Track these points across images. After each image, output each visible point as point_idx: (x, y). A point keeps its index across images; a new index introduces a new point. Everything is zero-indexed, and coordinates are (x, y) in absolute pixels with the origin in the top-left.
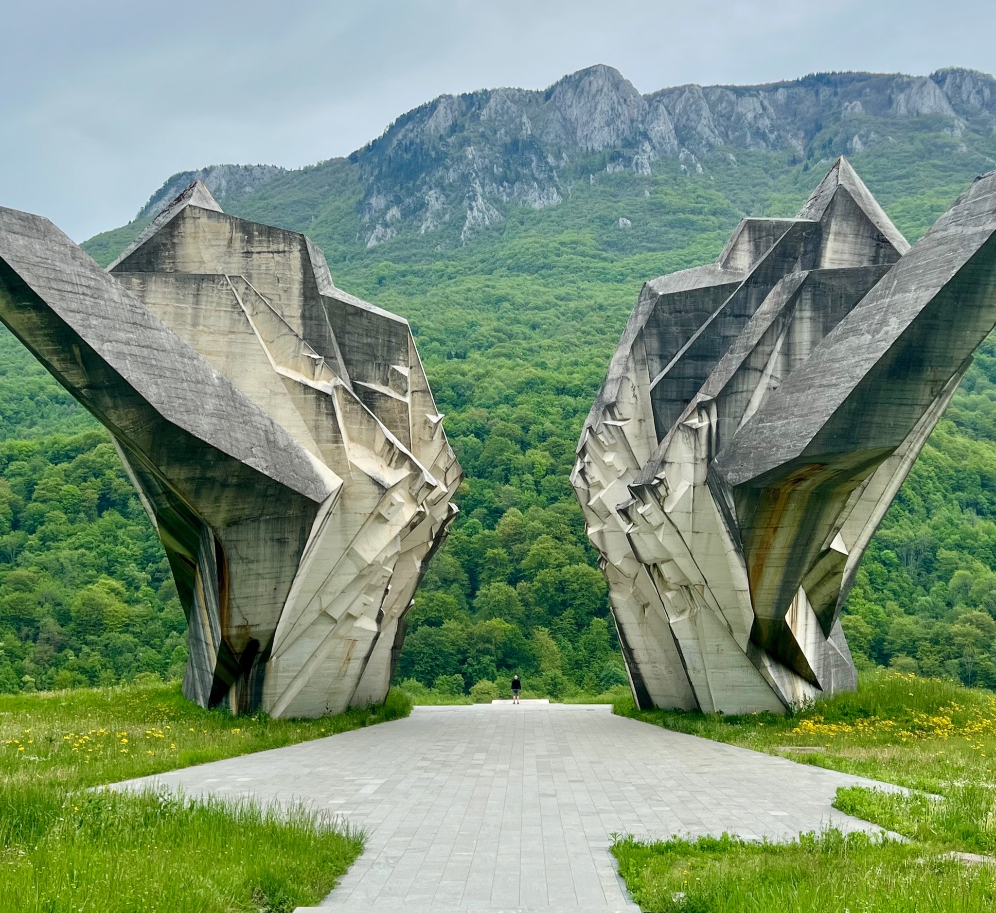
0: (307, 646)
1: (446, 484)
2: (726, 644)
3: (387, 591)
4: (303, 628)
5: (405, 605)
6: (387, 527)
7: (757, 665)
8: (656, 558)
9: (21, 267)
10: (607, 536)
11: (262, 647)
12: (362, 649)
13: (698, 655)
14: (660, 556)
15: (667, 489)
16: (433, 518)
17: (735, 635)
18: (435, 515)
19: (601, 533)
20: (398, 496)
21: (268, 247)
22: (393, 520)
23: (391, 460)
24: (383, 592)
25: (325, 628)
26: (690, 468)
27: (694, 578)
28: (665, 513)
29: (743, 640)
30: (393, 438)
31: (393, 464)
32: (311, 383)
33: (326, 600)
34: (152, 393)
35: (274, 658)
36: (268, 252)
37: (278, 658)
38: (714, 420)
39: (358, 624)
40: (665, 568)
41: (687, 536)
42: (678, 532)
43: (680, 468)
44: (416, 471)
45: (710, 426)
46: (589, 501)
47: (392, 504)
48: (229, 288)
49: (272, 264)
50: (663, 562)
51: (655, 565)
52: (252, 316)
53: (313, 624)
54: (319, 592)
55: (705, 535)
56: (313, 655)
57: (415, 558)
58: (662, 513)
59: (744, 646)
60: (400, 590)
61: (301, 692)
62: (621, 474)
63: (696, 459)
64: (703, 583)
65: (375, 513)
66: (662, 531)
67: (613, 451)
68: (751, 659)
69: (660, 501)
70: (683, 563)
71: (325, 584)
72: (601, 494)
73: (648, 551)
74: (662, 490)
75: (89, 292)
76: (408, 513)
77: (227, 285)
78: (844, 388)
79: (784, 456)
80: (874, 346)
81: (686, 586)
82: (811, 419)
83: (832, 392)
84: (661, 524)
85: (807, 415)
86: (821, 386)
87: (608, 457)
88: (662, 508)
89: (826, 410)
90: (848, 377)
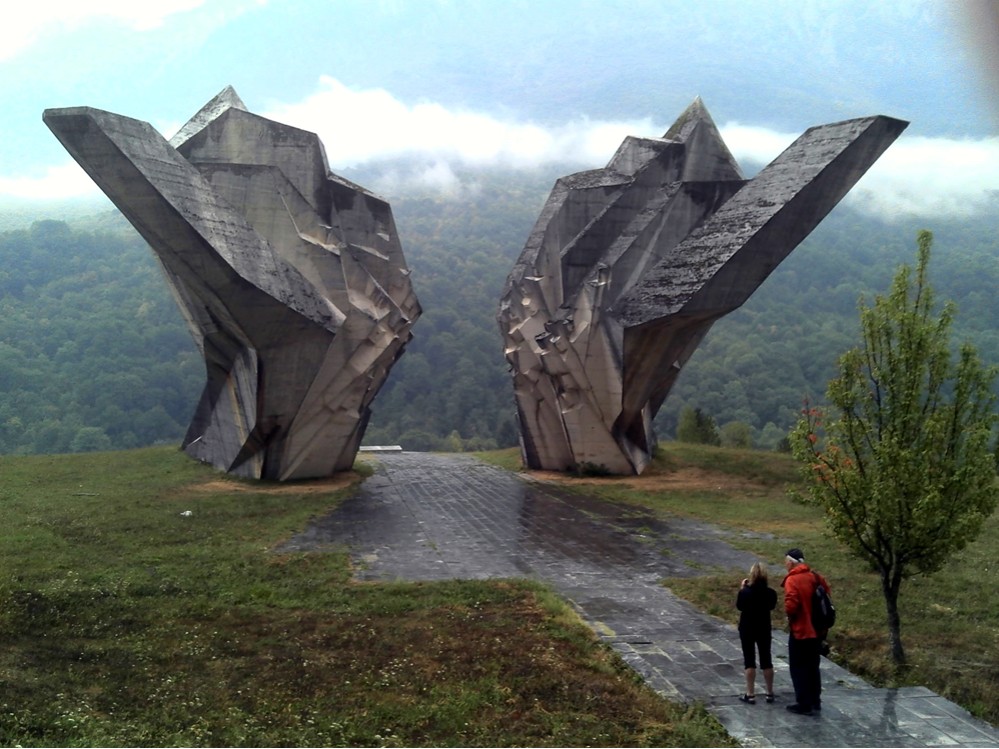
0: (312, 429)
2: (598, 427)
3: (367, 391)
4: (310, 417)
8: (558, 372)
10: (521, 356)
12: (349, 430)
14: (562, 370)
15: (573, 327)
17: (605, 420)
19: (515, 353)
20: (382, 328)
23: (378, 302)
24: (364, 392)
25: (325, 417)
26: (590, 313)
28: (570, 343)
29: (610, 424)
30: (379, 287)
31: (379, 305)
32: (324, 246)
33: (328, 398)
36: (291, 146)
38: (610, 281)
39: (348, 413)
40: (565, 380)
41: (583, 358)
42: (577, 354)
43: (582, 314)
44: (394, 309)
46: (509, 329)
47: (378, 334)
48: (269, 175)
49: (293, 156)
50: (563, 374)
51: (557, 377)
52: (284, 196)
53: (317, 414)
54: (323, 393)
55: (594, 358)
56: (315, 435)
58: (567, 342)
59: (610, 428)
62: (534, 315)
63: (594, 306)
64: (589, 388)
65: (367, 340)
66: (566, 355)
67: (528, 298)
68: (614, 436)
69: (568, 334)
70: (578, 376)
71: (328, 387)
72: (519, 327)
73: (554, 366)
74: (569, 328)
75: (182, 181)
76: (388, 340)
78: (711, 268)
79: (665, 311)
80: (734, 241)
81: (576, 390)
82: (686, 287)
83: (702, 270)
84: (565, 350)
85: (683, 284)
86: (693, 265)
87: (526, 302)
88: (568, 339)
89: (698, 282)
90: (714, 261)
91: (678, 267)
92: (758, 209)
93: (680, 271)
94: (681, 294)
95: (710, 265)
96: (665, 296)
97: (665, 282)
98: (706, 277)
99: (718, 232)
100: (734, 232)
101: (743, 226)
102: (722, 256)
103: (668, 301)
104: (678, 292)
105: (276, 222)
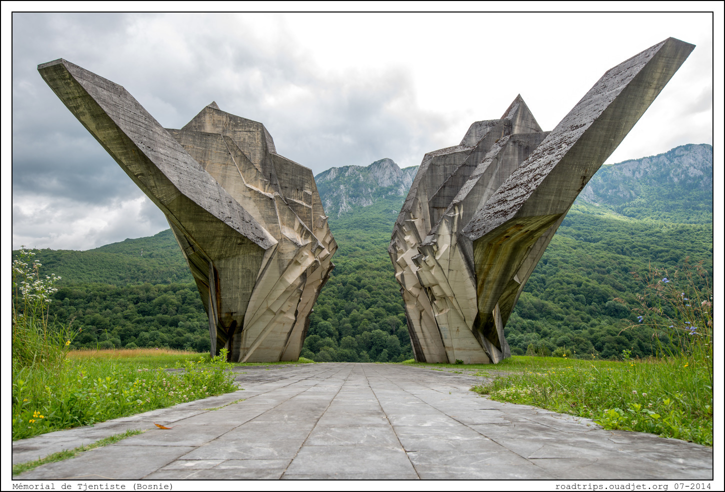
0: (261, 326)
1: (329, 251)
2: (462, 326)
3: (300, 301)
4: (259, 316)
5: (309, 311)
6: (300, 267)
7: (476, 336)
8: (430, 284)
9: (102, 104)
10: (405, 276)
11: (239, 324)
12: (288, 328)
13: (449, 332)
14: (432, 282)
15: (438, 248)
16: (322, 267)
17: (466, 321)
18: (324, 266)
19: (402, 276)
20: (305, 253)
21: (245, 129)
22: (303, 264)
23: (302, 234)
24: (297, 301)
25: (270, 317)
26: (449, 237)
27: (448, 293)
28: (436, 260)
29: (471, 324)
30: (303, 223)
31: (303, 236)
32: (263, 193)
33: (270, 302)
34: (174, 180)
35: (245, 331)
36: (245, 131)
37: (247, 331)
38: (462, 212)
39: (285, 316)
40: (435, 290)
41: (446, 272)
42: (442, 269)
43: (443, 238)
44: (315, 240)
45: (459, 215)
46: (397, 259)
47: (302, 256)
48: (223, 141)
49: (247, 137)
50: (433, 286)
51: (429, 288)
52: (234, 157)
53: (264, 314)
54: (267, 298)
55: (455, 272)
56: (264, 330)
57: (314, 287)
58: (434, 260)
59: (471, 328)
60: (307, 302)
61: (258, 348)
62: (413, 246)
63: (452, 232)
64: (453, 296)
65: (294, 260)
66: (434, 269)
67: (409, 235)
68: (473, 333)
69: (434, 254)
70: (443, 285)
71: (270, 294)
72: (403, 256)
73: (427, 279)
74: (435, 248)
75: (143, 126)
76: (310, 261)
77: (222, 139)
78: (537, 182)
79: (503, 220)
80: (554, 158)
81: (444, 298)
82: (518, 200)
83: (530, 185)
84: (434, 266)
85: (515, 198)
86: (522, 184)
87: (407, 238)
88: (434, 257)
89: (528, 193)
90: (539, 176)
91: (511, 189)
92: (571, 132)
93: (514, 191)
94: (515, 206)
95: (536, 180)
96: (502, 211)
97: (503, 201)
98: (534, 187)
99: (541, 157)
100: (554, 153)
101: (560, 147)
102: (545, 171)
103: (505, 213)
104: (511, 205)
105: (228, 174)
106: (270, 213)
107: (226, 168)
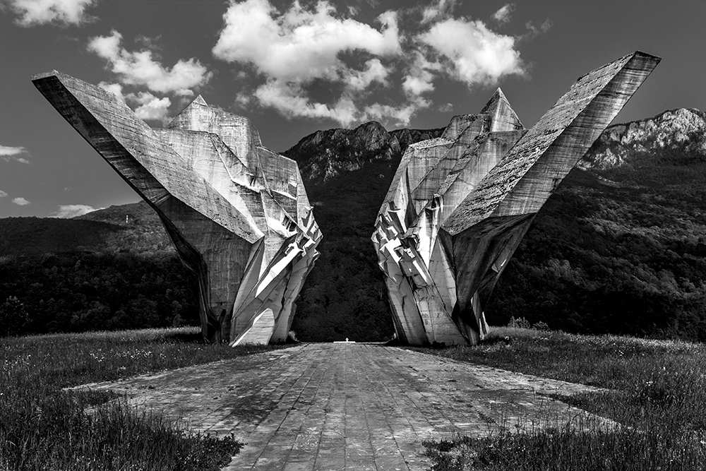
1: (314, 240)
2: (442, 313)
4: (247, 305)
6: (286, 258)
8: (411, 274)
9: (94, 112)
10: (388, 266)
11: (228, 313)
13: (430, 318)
14: (414, 273)
15: (418, 239)
16: (308, 256)
17: (447, 309)
19: (385, 264)
22: (289, 255)
23: (288, 226)
24: (284, 289)
25: (257, 305)
27: (429, 282)
28: (417, 252)
29: (450, 311)
30: (288, 215)
31: (289, 229)
32: (249, 187)
34: (164, 182)
35: (234, 318)
36: (231, 126)
38: (442, 206)
39: (273, 303)
42: (423, 260)
43: (423, 230)
44: (300, 232)
45: (440, 209)
46: (380, 249)
48: (209, 138)
49: (232, 132)
50: (415, 276)
51: (411, 277)
52: (221, 153)
53: (252, 303)
55: (435, 262)
56: (252, 317)
59: (451, 314)
60: (293, 289)
62: (395, 236)
63: (433, 225)
64: (434, 285)
65: (281, 252)
66: (415, 260)
67: (392, 226)
68: (453, 319)
69: (415, 246)
72: (386, 245)
73: (409, 270)
75: (134, 130)
76: (295, 252)
79: (480, 218)
80: (528, 161)
81: (425, 286)
82: (495, 199)
83: (505, 186)
84: (414, 257)
85: (492, 198)
86: (498, 184)
87: (390, 228)
88: (415, 249)
90: (514, 178)
91: (488, 188)
92: (544, 137)
93: (491, 190)
94: (491, 205)
95: (511, 181)
96: (480, 209)
97: (480, 199)
98: (509, 189)
99: (516, 159)
100: (528, 156)
101: (534, 150)
102: (519, 173)
103: (482, 211)
104: (488, 204)
105: (214, 170)
106: (256, 207)
107: (213, 165)
